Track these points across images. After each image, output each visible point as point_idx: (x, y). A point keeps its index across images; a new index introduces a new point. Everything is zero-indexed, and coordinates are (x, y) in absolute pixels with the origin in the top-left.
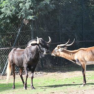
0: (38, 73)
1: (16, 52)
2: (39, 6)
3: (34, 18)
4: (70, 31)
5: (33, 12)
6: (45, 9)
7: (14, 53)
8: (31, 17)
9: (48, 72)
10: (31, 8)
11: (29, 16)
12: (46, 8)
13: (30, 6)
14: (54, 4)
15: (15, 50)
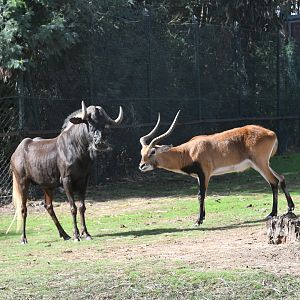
0: (35, 203)
1: (32, 148)
2: (37, 36)
3: (24, 64)
4: (118, 99)
5: (23, 50)
6: (52, 43)
7: (27, 150)
8: (16, 64)
9: (61, 201)
10: (17, 39)
11: (13, 61)
12: (54, 40)
13: (15, 35)
14: (76, 29)
15: (28, 142)
